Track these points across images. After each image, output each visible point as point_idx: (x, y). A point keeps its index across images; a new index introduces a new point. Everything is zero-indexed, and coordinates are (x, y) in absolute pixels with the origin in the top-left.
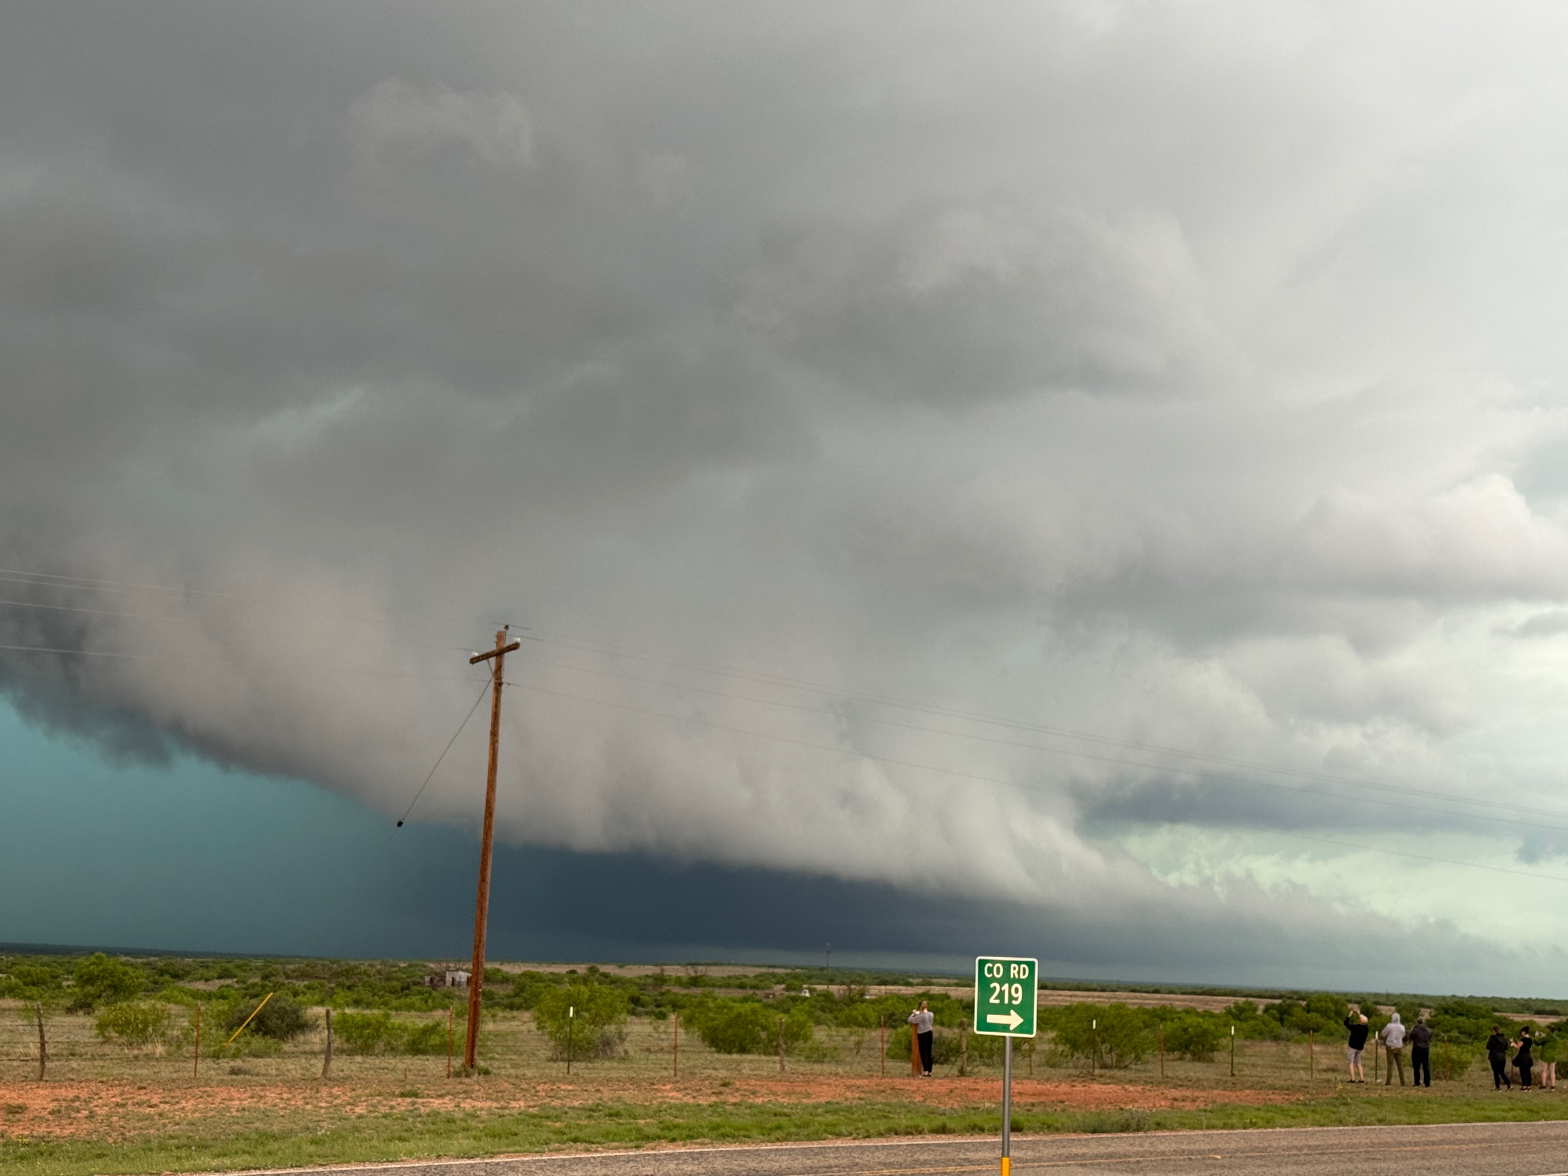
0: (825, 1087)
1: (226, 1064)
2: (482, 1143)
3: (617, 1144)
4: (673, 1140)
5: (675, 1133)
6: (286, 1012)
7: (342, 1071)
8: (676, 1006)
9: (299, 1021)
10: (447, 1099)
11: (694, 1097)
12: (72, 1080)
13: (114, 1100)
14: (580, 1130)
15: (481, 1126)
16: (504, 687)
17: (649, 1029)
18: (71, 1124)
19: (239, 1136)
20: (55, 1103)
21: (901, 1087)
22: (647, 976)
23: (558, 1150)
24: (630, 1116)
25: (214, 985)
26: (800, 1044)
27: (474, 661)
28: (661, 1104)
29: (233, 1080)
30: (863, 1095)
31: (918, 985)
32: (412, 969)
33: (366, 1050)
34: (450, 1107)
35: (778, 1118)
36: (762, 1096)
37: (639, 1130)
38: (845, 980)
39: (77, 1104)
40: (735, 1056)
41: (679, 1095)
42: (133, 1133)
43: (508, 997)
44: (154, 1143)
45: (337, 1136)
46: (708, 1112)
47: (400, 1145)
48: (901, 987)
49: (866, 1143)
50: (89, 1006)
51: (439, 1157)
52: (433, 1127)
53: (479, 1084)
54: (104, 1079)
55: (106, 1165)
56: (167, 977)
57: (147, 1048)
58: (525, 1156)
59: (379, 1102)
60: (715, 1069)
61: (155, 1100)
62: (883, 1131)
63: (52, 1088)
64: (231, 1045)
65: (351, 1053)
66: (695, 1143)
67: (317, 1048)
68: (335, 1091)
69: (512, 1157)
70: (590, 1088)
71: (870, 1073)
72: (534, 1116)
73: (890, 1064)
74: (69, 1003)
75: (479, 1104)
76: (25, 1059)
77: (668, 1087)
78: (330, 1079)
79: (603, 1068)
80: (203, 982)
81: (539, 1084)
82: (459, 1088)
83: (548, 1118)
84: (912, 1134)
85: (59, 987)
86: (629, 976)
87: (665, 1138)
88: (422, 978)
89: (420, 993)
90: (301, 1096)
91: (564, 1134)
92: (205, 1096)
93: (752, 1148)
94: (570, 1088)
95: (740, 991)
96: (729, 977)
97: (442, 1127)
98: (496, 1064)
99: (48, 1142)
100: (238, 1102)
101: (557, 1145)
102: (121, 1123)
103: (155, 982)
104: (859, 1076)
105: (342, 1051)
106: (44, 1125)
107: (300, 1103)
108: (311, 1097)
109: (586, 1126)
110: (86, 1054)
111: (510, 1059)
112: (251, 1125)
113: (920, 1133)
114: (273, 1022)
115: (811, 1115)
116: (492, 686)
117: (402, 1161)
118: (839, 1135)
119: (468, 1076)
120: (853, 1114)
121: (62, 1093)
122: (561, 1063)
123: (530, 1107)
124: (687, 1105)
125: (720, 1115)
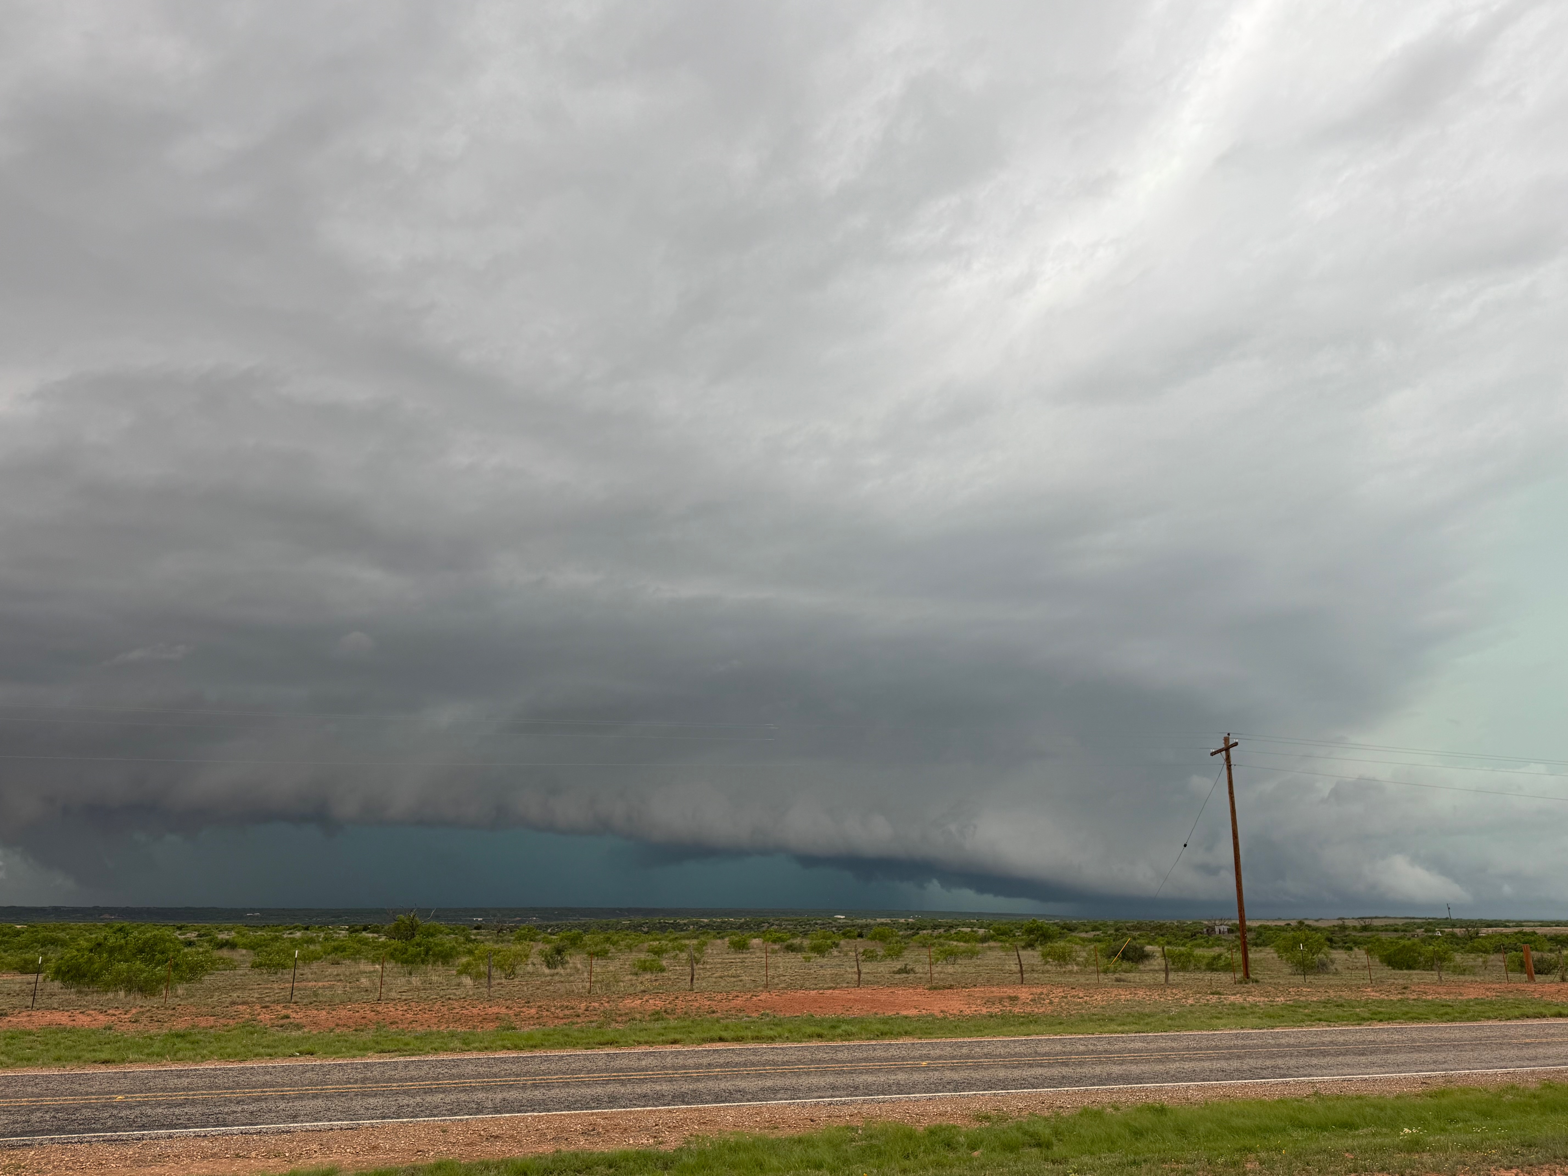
0: (1472, 989)
1: (1112, 976)
2: (1264, 1021)
3: (1345, 1022)
4: (1381, 1021)
5: (1381, 1016)
6: (1137, 949)
7: (1175, 980)
8: (1356, 943)
9: (1145, 953)
10: (1238, 995)
11: (1387, 996)
12: (1038, 984)
13: (1060, 994)
14: (1322, 1014)
15: (1261, 1011)
16: (1232, 767)
17: (1345, 956)
18: (1042, 1007)
19: (1129, 1014)
20: (1032, 996)
21: (1523, 989)
22: (1334, 926)
23: (1311, 1026)
24: (1350, 1006)
25: (1091, 935)
26: (1445, 963)
27: (1213, 754)
28: (1367, 1000)
29: (1118, 985)
30: (1498, 994)
31: (1513, 926)
32: (1195, 925)
33: (1184, 969)
34: (1241, 1000)
35: (1444, 1008)
36: (1431, 995)
37: (1357, 1015)
38: (1464, 925)
39: (1043, 996)
40: (1405, 971)
41: (1377, 994)
42: (1074, 1012)
43: (1253, 939)
44: (1086, 1017)
45: (1181, 1015)
46: (1398, 1004)
47: (1218, 1021)
48: (1502, 929)
49: (1508, 1023)
50: (1033, 945)
51: (1242, 1028)
52: (1234, 1012)
53: (1254, 988)
54: (1053, 983)
55: (1065, 1029)
56: (1065, 931)
57: (1069, 967)
58: (1293, 1028)
59: (1200, 997)
60: (1395, 979)
61: (1081, 995)
62: (1518, 1016)
63: (1029, 988)
64: (1112, 966)
65: (1177, 970)
66: (1395, 1023)
67: (1157, 968)
68: (1174, 991)
69: (1284, 1029)
70: (1320, 990)
71: (1500, 981)
72: (1292, 1006)
73: (1510, 975)
74: (1023, 944)
75: (1257, 999)
76: (1011, 973)
77: (1369, 990)
78: (1170, 985)
79: (1326, 979)
80: (1084, 933)
81: (1290, 988)
82: (1243, 989)
83: (1300, 1007)
84: (1539, 1018)
85: (1014, 936)
86: (1323, 926)
87: (1375, 1019)
88: (1202, 929)
89: (1202, 938)
90: (1157, 994)
91: (1312, 1016)
92: (1106, 993)
93: (1433, 1025)
94: (1309, 990)
95: (1395, 933)
96: (1386, 925)
97: (1239, 1011)
98: (1261, 977)
99: (1033, 1016)
101: (1309, 1023)
102: (1067, 1007)
103: (1060, 933)
104: (1492, 982)
105: (1172, 970)
106: (1029, 1007)
107: (1157, 997)
108: (1162, 994)
109: (1324, 1012)
110: (1039, 970)
111: (1267, 974)
112: (1133, 1009)
113: (1544, 1017)
114: (1131, 954)
115: (1466, 1006)
116: (1225, 766)
117: (1221, 1030)
118: (1489, 1018)
119: (1246, 983)
120: (1494, 1005)
121: (1034, 990)
122: (1299, 976)
123: (1287, 1001)
124: (1383, 1000)
125: (1406, 1006)
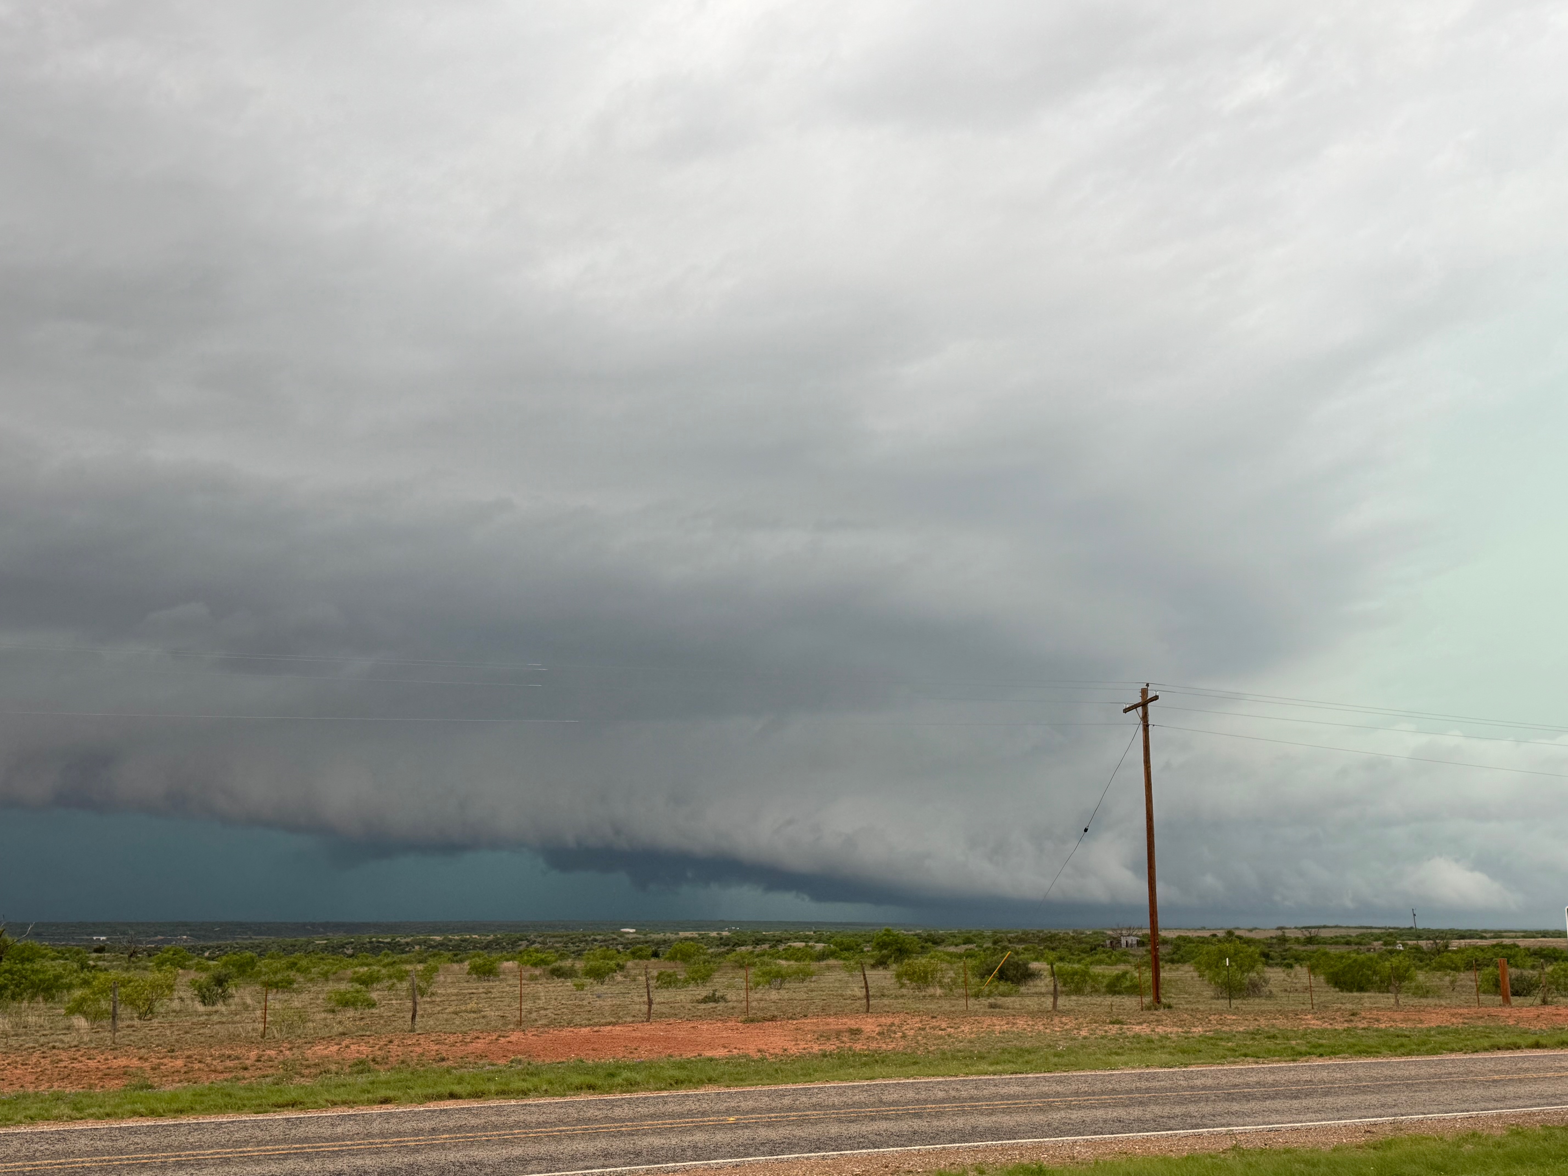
0: (1434, 1015)
1: (985, 1002)
2: (1176, 1057)
3: (1277, 1058)
4: (1321, 1055)
5: (1321, 1050)
6: (1019, 965)
7: (1065, 1006)
8: (1298, 959)
9: (1029, 972)
10: (1144, 1025)
11: (1331, 1024)
12: (888, 1012)
13: (917, 1025)
14: (1248, 1048)
15: (1173, 1045)
17: (1283, 975)
18: (892, 1042)
19: (1004, 1050)
20: (879, 1028)
21: (1496, 1014)
22: (1272, 938)
23: (1234, 1063)
24: (1284, 1038)
25: (962, 948)
26: (1406, 983)
27: (1126, 710)
28: (1306, 1029)
29: (992, 1012)
30: (1466, 1021)
31: (1491, 938)
32: (1095, 936)
33: (1078, 991)
34: (1148, 1031)
35: (1400, 1038)
36: (1385, 1022)
37: (1293, 1048)
38: (1431, 937)
39: (894, 1028)
40: (1355, 994)
41: (1319, 1022)
42: (933, 1048)
43: (1169, 954)
44: (949, 1055)
45: (1070, 1051)
46: (1344, 1035)
47: (1116, 1058)
48: (1478, 940)
49: (1475, 1056)
50: (885, 963)
51: (1147, 1066)
52: (1138, 1046)
53: (1166, 1015)
54: (908, 1011)
55: (920, 1070)
56: (930, 944)
57: (931, 991)
58: (1211, 1066)
59: (1097, 1028)
60: (1342, 1003)
61: (944, 1025)
62: (1487, 1048)
63: (876, 1017)
64: (986, 989)
65: (1068, 994)
66: (1338, 1058)
67: (1043, 990)
68: (1064, 1019)
69: (1200, 1067)
70: (1249, 1017)
71: (1468, 1004)
72: (1211, 1038)
73: (1482, 997)
74: (872, 962)
75: (1169, 1030)
76: (854, 998)
77: (1309, 1017)
78: (1059, 1011)
79: (1254, 1004)
80: (954, 946)
81: (1211, 1015)
82: (1152, 1017)
83: (1221, 1039)
84: (1512, 1049)
85: (862, 951)
86: (1257, 938)
87: (1314, 1054)
88: (1104, 941)
89: (1104, 952)
90: (1041, 1023)
91: (1236, 1051)
92: (976, 1022)
93: (1384, 1060)
94: (1234, 1017)
95: (1347, 947)
96: (1337, 937)
97: (1145, 1045)
98: (1175, 1001)
99: (880, 1054)
100: (999, 1027)
101: (1232, 1059)
102: (924, 1041)
103: (922, 947)
104: (1460, 1006)
105: (1062, 992)
106: (875, 1042)
107: (1041, 1028)
108: (1048, 1024)
109: (1252, 1045)
110: (891, 995)
111: (1183, 998)
112: (1010, 1043)
113: (1518, 1048)
114: (1011, 973)
115: (1426, 1036)
116: (1141, 727)
117: (1121, 1069)
118: (1452, 1051)
119: (1156, 1009)
120: (1460, 1034)
121: (883, 1020)
122: (1222, 1001)
123: (1206, 1031)
124: (1326, 1030)
125: (1353, 1037)
